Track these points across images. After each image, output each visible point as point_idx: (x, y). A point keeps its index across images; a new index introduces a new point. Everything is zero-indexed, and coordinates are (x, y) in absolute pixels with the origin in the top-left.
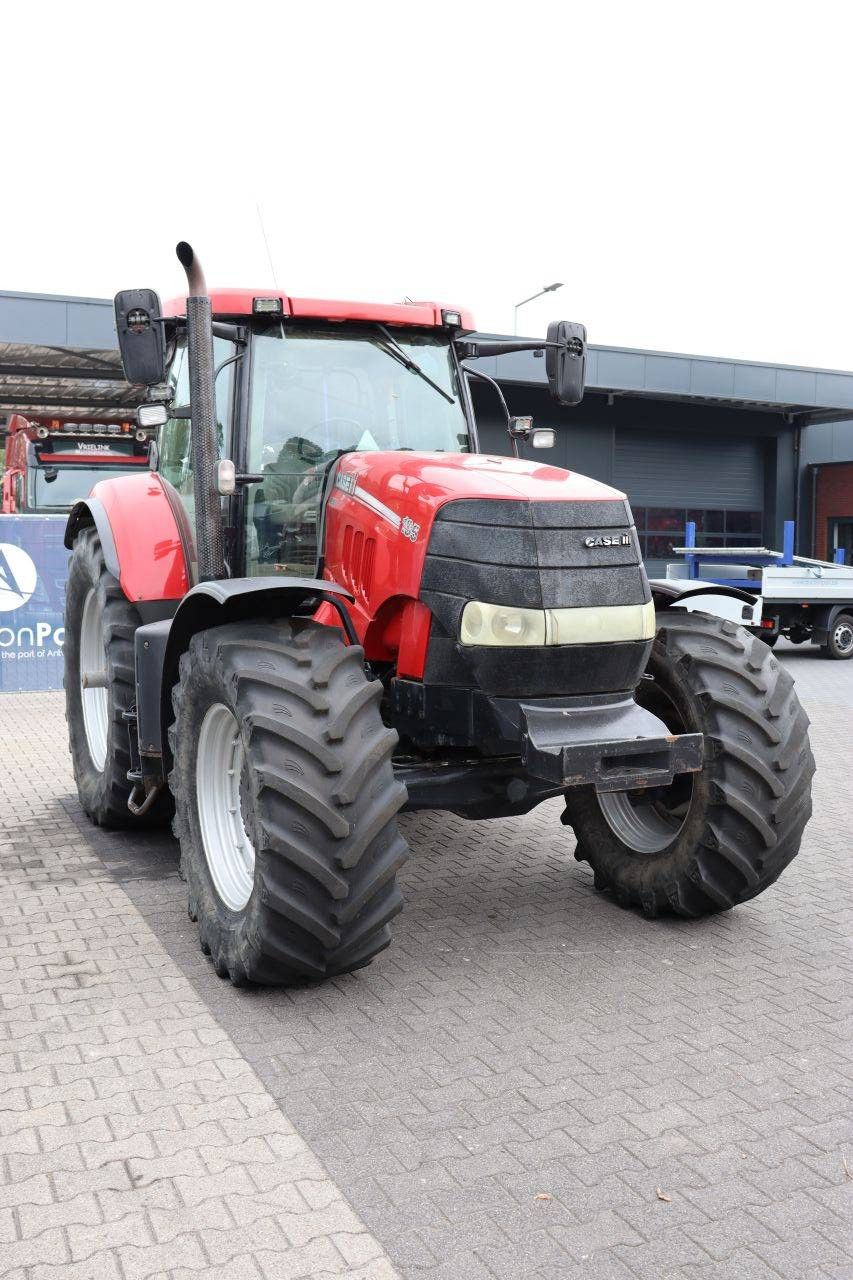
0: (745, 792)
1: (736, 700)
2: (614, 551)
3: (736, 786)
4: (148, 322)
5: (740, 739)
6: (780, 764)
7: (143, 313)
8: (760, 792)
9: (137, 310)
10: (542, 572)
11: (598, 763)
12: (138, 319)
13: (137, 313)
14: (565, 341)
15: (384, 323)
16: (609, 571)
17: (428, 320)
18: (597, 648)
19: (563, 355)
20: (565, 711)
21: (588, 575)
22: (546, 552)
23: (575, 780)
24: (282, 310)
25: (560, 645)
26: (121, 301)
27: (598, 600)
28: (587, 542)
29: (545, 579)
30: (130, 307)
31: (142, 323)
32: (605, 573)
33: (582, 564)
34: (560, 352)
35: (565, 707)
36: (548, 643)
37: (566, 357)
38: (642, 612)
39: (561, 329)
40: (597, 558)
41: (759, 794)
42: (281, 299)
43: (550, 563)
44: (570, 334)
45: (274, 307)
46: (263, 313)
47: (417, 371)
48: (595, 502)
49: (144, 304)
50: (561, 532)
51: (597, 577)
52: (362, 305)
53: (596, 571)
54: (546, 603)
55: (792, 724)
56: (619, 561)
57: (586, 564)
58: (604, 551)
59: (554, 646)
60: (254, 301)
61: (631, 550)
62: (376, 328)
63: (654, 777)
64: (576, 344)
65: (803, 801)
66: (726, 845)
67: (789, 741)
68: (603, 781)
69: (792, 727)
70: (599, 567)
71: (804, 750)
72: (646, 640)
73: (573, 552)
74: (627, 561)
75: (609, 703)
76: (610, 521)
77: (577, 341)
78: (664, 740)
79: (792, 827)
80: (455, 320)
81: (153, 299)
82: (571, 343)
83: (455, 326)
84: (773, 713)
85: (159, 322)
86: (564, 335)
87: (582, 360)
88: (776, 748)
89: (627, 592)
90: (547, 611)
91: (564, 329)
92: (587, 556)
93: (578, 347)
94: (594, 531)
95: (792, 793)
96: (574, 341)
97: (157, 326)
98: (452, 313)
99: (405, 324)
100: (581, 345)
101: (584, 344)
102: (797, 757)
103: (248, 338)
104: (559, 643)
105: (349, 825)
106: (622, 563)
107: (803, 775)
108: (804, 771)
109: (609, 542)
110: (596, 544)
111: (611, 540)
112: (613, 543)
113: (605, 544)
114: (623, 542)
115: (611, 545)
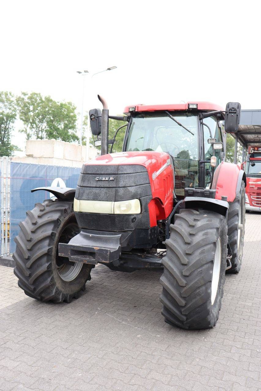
0: (169, 281)
2: (107, 182)
4: (95, 117)
5: (171, 260)
6: (184, 273)
7: (94, 115)
9: (92, 115)
11: (70, 251)
12: (93, 117)
14: (229, 109)
15: (167, 110)
16: (102, 189)
17: (183, 108)
19: (228, 115)
20: (91, 235)
21: (94, 190)
22: (84, 181)
24: (135, 110)
27: (96, 198)
28: (96, 179)
29: (81, 190)
32: (101, 189)
33: (93, 186)
38: (112, 204)
40: (99, 184)
42: (136, 107)
43: (84, 185)
44: (231, 107)
45: (133, 110)
46: (131, 111)
50: (90, 175)
51: (97, 191)
54: (80, 198)
55: (197, 258)
57: (95, 186)
58: (103, 182)
59: (80, 212)
60: (129, 108)
61: (114, 182)
62: (166, 112)
63: (90, 260)
64: (234, 110)
65: (199, 292)
66: (162, 299)
67: (192, 265)
68: (71, 257)
69: (197, 260)
70: (99, 187)
71: (201, 270)
72: (114, 214)
73: (92, 182)
74: (111, 186)
75: (108, 235)
76: (109, 172)
77: (235, 109)
78: (93, 248)
79: (194, 301)
80: (195, 107)
81: (96, 111)
82: (232, 110)
83: (194, 109)
84: (187, 252)
85: (98, 117)
86: (228, 107)
87: (236, 115)
88: (186, 266)
89: (108, 197)
90: (79, 200)
91: (229, 105)
92: (95, 183)
93: (235, 111)
94: (100, 175)
95: (191, 286)
96: (233, 109)
97: (97, 119)
98: (192, 104)
99: (175, 110)
100: (236, 110)
101: (237, 110)
102: (196, 272)
103: (130, 119)
104: (82, 211)
105: (30, 255)
106: (108, 186)
107: (198, 280)
108: (199, 279)
109: (104, 179)
110: (99, 179)
111: (105, 178)
112: (106, 179)
113: (103, 180)
114: (110, 179)
115: (105, 180)
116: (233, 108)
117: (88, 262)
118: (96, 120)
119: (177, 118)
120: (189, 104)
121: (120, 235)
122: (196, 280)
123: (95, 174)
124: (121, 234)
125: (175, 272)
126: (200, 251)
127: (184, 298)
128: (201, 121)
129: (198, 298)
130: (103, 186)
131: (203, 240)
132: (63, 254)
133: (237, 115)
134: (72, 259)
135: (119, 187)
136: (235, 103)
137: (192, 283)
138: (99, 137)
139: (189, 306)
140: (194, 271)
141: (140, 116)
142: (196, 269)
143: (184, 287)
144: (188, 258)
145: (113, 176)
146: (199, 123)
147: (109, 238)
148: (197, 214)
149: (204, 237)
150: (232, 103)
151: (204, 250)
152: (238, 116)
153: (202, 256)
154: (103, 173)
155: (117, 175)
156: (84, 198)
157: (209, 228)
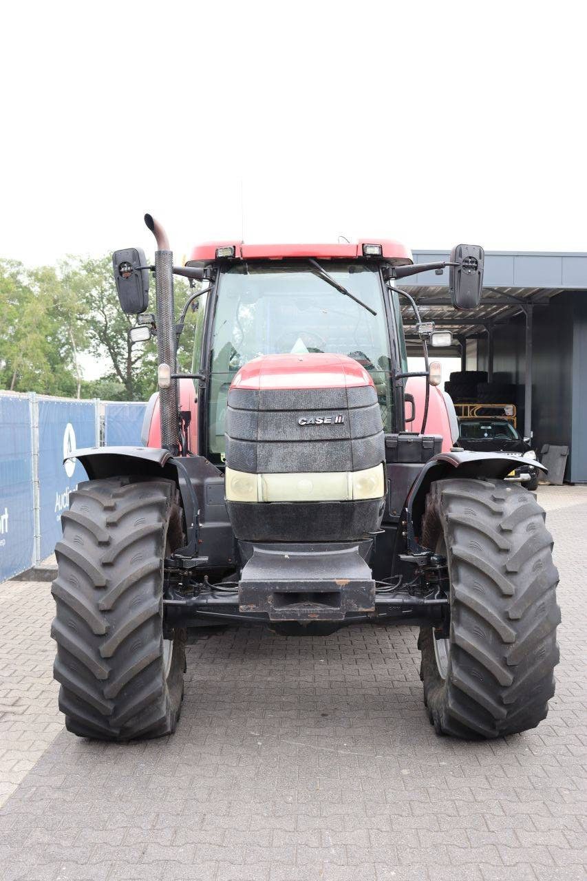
0: (476, 635)
1: (476, 555)
2: (327, 428)
3: (469, 629)
4: (132, 270)
5: (474, 589)
6: (510, 614)
7: (129, 265)
8: (491, 636)
9: (125, 263)
10: (259, 445)
11: (270, 597)
12: (126, 269)
13: (125, 265)
14: (461, 260)
15: (315, 258)
16: (319, 445)
17: (352, 253)
18: (303, 506)
19: (460, 271)
20: (287, 555)
21: (299, 448)
22: (265, 429)
23: (249, 609)
24: (234, 254)
25: (271, 502)
26: (115, 257)
28: (300, 421)
29: (261, 450)
30: (120, 261)
31: (128, 271)
33: (294, 439)
34: (458, 269)
35: (286, 550)
36: (261, 500)
37: (462, 273)
38: (347, 477)
39: (458, 251)
40: (309, 433)
41: (491, 638)
42: (234, 247)
43: (267, 438)
44: (465, 255)
45: (229, 253)
46: (222, 257)
47: (345, 292)
48: (316, 389)
49: (129, 258)
50: (281, 413)
51: (307, 449)
52: (300, 246)
53: (306, 444)
54: (260, 469)
55: (532, 580)
56: (331, 437)
57: (297, 439)
58: (317, 428)
59: (265, 502)
60: (217, 250)
61: (344, 427)
62: (309, 262)
63: (326, 612)
64: (472, 262)
65: (542, 649)
66: (460, 679)
67: (524, 594)
68: (275, 611)
69: (531, 582)
70: (310, 441)
71: (543, 603)
72: (353, 501)
73: (288, 430)
74: (338, 437)
75: (329, 550)
76: (329, 405)
77: (473, 259)
78: (335, 583)
79: (531, 671)
80: (376, 251)
81: (136, 254)
82: (467, 262)
83: (376, 255)
84: (510, 569)
85: (140, 270)
86: (461, 256)
87: (477, 274)
88: (510, 600)
89: (335, 461)
90: (259, 475)
91: (461, 250)
92: (299, 432)
93: (474, 264)
94: (308, 412)
95: (526, 640)
96: (470, 260)
97: (138, 273)
98: (372, 245)
99: (332, 257)
100: (477, 263)
101: (479, 261)
102: (533, 609)
103: (216, 276)
104: (269, 500)
105: (109, 625)
106: (333, 437)
107: (539, 625)
108: (542, 622)
109: (321, 421)
110: (308, 423)
111: (323, 420)
112: (325, 422)
113: (317, 423)
114: (336, 422)
115: (323, 423)
116: (470, 258)
117: (321, 615)
118: (136, 275)
119: (336, 276)
120: (363, 245)
121: (357, 548)
122: (535, 626)
123: (293, 410)
124: (356, 545)
125: (490, 614)
126: (532, 563)
127: (510, 668)
128: (388, 283)
129: (540, 662)
130: (318, 438)
131: (531, 540)
132: (254, 606)
133: (479, 273)
134: (276, 616)
135: (356, 439)
136: (474, 247)
137: (528, 633)
138: (141, 318)
139: (519, 683)
140: (529, 608)
141: (241, 268)
142: (532, 604)
143: (509, 643)
144: (512, 582)
145: (340, 413)
146: (385, 290)
147: (338, 556)
148: (493, 489)
149: (531, 534)
150: (467, 246)
151: (540, 560)
152: (481, 275)
153: (539, 572)
154: (312, 407)
155: (347, 411)
156: (271, 467)
157: (532, 515)
